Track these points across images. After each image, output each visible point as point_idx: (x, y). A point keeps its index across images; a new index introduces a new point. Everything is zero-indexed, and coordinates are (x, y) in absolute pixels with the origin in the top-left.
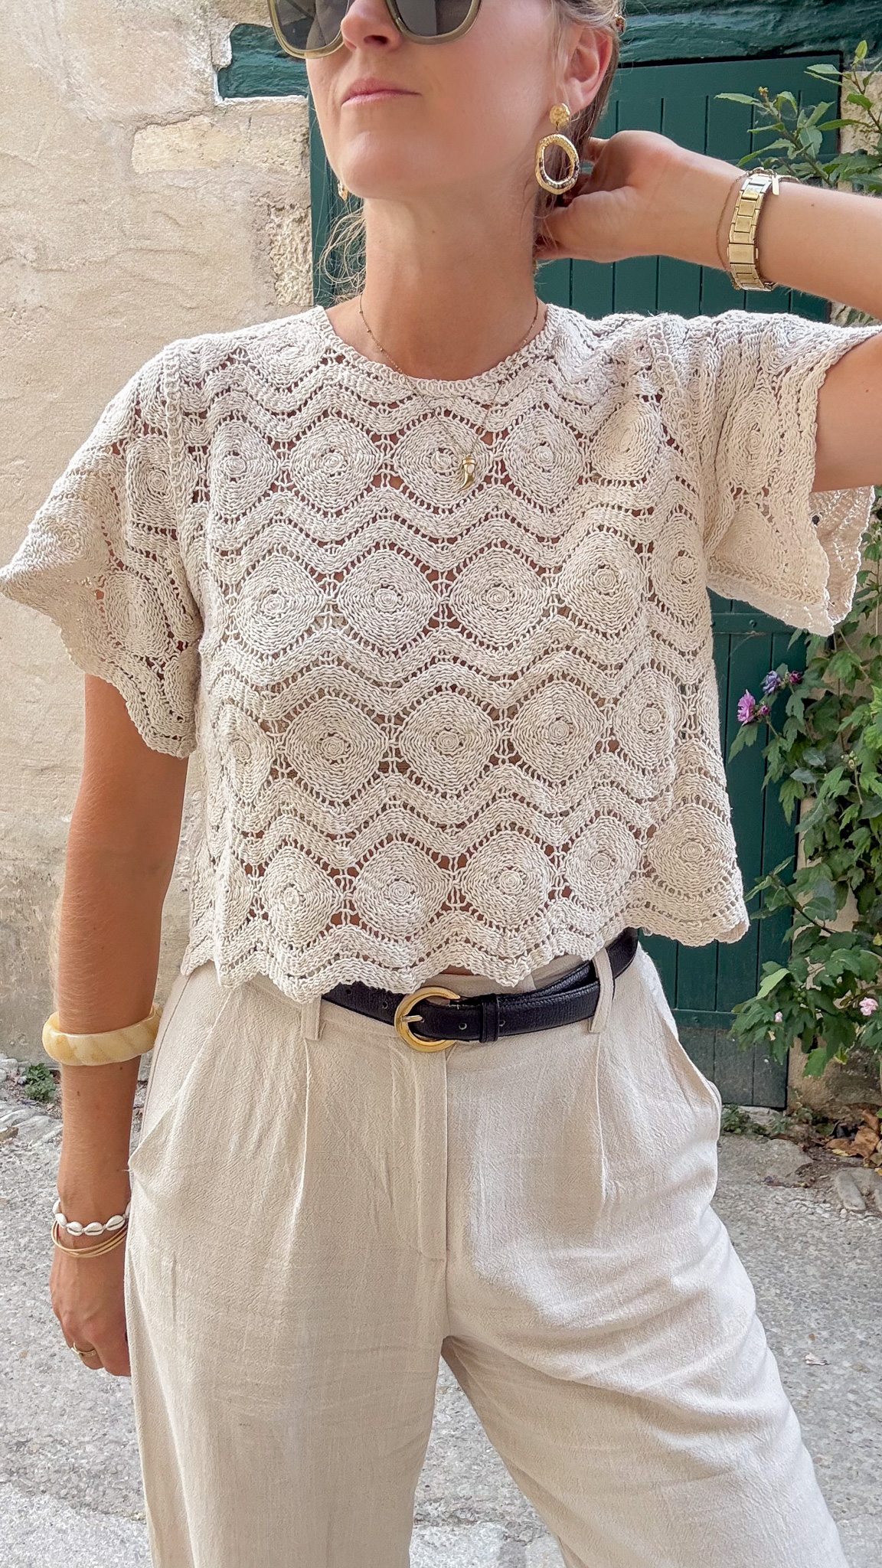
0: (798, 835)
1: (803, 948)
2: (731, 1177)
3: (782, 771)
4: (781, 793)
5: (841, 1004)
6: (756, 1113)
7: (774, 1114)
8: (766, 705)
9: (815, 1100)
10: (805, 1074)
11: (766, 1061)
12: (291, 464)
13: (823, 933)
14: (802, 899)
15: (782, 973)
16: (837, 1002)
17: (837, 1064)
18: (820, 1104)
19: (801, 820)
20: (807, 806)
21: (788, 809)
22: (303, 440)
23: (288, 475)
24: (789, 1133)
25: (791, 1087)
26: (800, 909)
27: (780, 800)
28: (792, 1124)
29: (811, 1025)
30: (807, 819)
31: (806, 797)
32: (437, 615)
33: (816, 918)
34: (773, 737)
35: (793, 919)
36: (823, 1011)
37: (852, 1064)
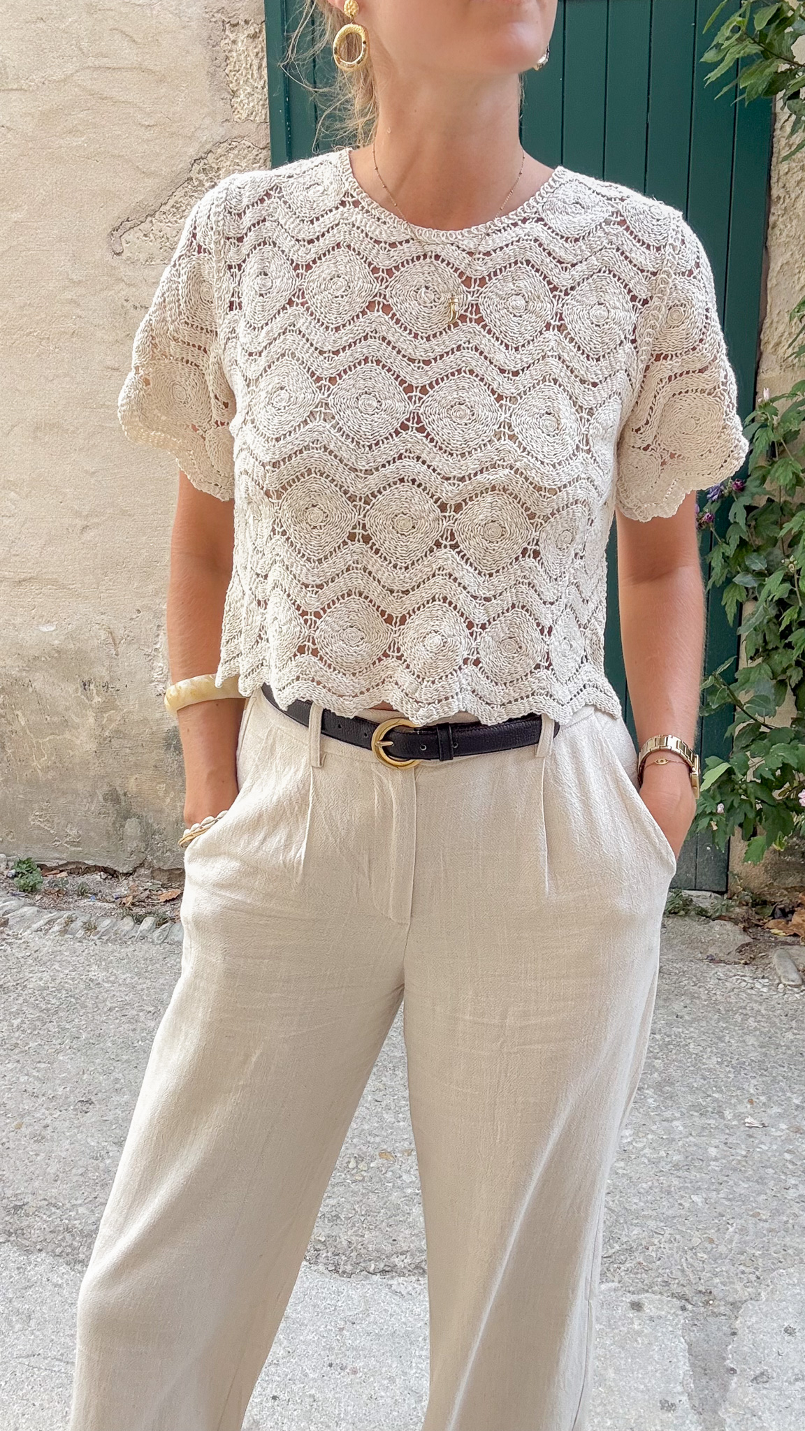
0: (739, 636)
1: (744, 743)
2: (675, 955)
3: (725, 575)
4: (725, 595)
5: (779, 795)
6: (699, 897)
7: (716, 898)
8: (710, 512)
9: (754, 884)
10: (746, 860)
11: (708, 848)
12: (306, 284)
13: (763, 729)
14: (743, 697)
15: (724, 767)
16: (776, 794)
17: (775, 851)
18: (759, 888)
19: (743, 623)
20: (749, 608)
21: (731, 611)
22: (318, 264)
23: (303, 292)
24: (730, 914)
25: (732, 872)
26: (741, 706)
27: (723, 603)
28: (733, 906)
29: (751, 815)
30: (748, 621)
31: (748, 600)
32: (408, 420)
33: (757, 715)
34: (716, 543)
35: (734, 715)
36: (763, 802)
37: (790, 850)
